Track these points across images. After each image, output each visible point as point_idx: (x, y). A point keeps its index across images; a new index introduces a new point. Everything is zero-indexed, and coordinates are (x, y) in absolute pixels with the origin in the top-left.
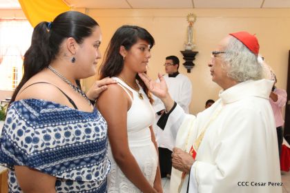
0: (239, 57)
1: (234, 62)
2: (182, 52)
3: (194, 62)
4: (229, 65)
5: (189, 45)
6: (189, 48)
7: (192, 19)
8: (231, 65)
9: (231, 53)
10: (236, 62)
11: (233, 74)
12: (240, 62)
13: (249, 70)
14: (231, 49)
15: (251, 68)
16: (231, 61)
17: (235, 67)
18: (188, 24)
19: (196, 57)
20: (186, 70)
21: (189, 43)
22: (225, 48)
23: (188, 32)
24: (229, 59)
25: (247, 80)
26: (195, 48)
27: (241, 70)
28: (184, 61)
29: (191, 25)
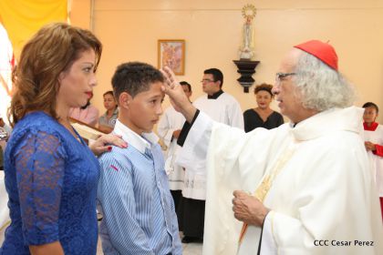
0: (315, 78)
1: (309, 86)
2: (235, 62)
3: (254, 77)
5: (246, 51)
6: (246, 56)
7: (250, 12)
8: (306, 90)
9: (304, 74)
10: (312, 86)
11: (310, 103)
12: (318, 85)
13: (331, 94)
14: (304, 69)
15: (333, 92)
16: (305, 85)
17: (312, 93)
18: (244, 21)
19: (256, 69)
20: (242, 89)
21: (247, 48)
22: (294, 67)
23: (244, 31)
24: (303, 84)
26: (254, 55)
27: (322, 95)
28: (239, 76)
29: (248, 23)
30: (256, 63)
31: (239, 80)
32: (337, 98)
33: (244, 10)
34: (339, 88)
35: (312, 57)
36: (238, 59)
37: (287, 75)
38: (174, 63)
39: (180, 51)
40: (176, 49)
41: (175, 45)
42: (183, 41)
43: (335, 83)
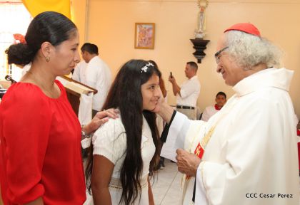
2: (192, 40)
3: (205, 51)
5: (200, 33)
6: (200, 36)
7: (203, 4)
19: (207, 46)
21: (200, 30)
23: (199, 18)
28: (194, 51)
29: (202, 11)
30: (207, 42)
31: (195, 54)
33: (199, 2)
36: (194, 38)
38: (147, 40)
39: (151, 32)
40: (148, 30)
41: (148, 27)
42: (153, 24)
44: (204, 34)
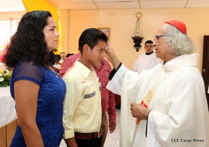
0: (176, 38)
1: (173, 42)
4: (170, 44)
5: (138, 33)
6: (137, 35)
9: (170, 36)
10: (174, 41)
11: (173, 50)
12: (177, 41)
14: (170, 33)
16: (171, 41)
17: (174, 45)
19: (142, 41)
23: (136, 24)
24: (170, 40)
25: (184, 53)
27: (179, 47)
28: (134, 44)
29: (138, 20)
30: (142, 38)
31: (134, 46)
32: (186, 48)
34: (188, 43)
35: (174, 27)
36: (134, 36)
37: (160, 36)
43: (186, 41)
44: (140, 34)
